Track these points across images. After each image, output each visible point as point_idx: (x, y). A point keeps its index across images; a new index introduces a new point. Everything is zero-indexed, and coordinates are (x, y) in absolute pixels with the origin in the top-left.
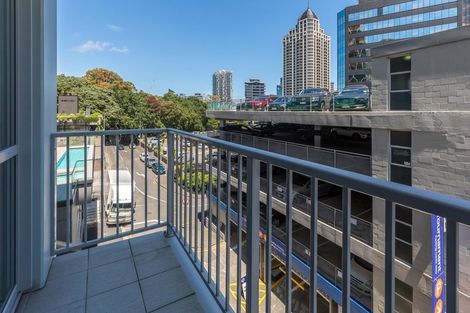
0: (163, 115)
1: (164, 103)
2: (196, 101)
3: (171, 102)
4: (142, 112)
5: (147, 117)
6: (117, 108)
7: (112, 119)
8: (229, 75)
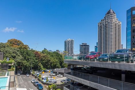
0: (42, 60)
1: (42, 55)
2: (57, 54)
3: (45, 54)
4: (33, 59)
5: (34, 61)
6: (21, 57)
7: (19, 62)
8: (72, 41)
